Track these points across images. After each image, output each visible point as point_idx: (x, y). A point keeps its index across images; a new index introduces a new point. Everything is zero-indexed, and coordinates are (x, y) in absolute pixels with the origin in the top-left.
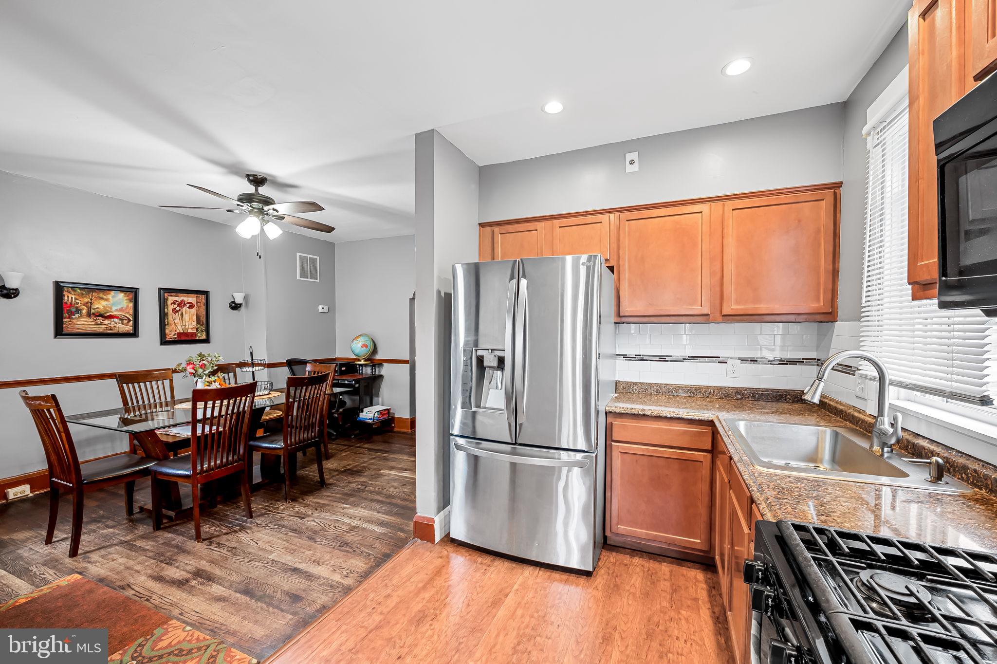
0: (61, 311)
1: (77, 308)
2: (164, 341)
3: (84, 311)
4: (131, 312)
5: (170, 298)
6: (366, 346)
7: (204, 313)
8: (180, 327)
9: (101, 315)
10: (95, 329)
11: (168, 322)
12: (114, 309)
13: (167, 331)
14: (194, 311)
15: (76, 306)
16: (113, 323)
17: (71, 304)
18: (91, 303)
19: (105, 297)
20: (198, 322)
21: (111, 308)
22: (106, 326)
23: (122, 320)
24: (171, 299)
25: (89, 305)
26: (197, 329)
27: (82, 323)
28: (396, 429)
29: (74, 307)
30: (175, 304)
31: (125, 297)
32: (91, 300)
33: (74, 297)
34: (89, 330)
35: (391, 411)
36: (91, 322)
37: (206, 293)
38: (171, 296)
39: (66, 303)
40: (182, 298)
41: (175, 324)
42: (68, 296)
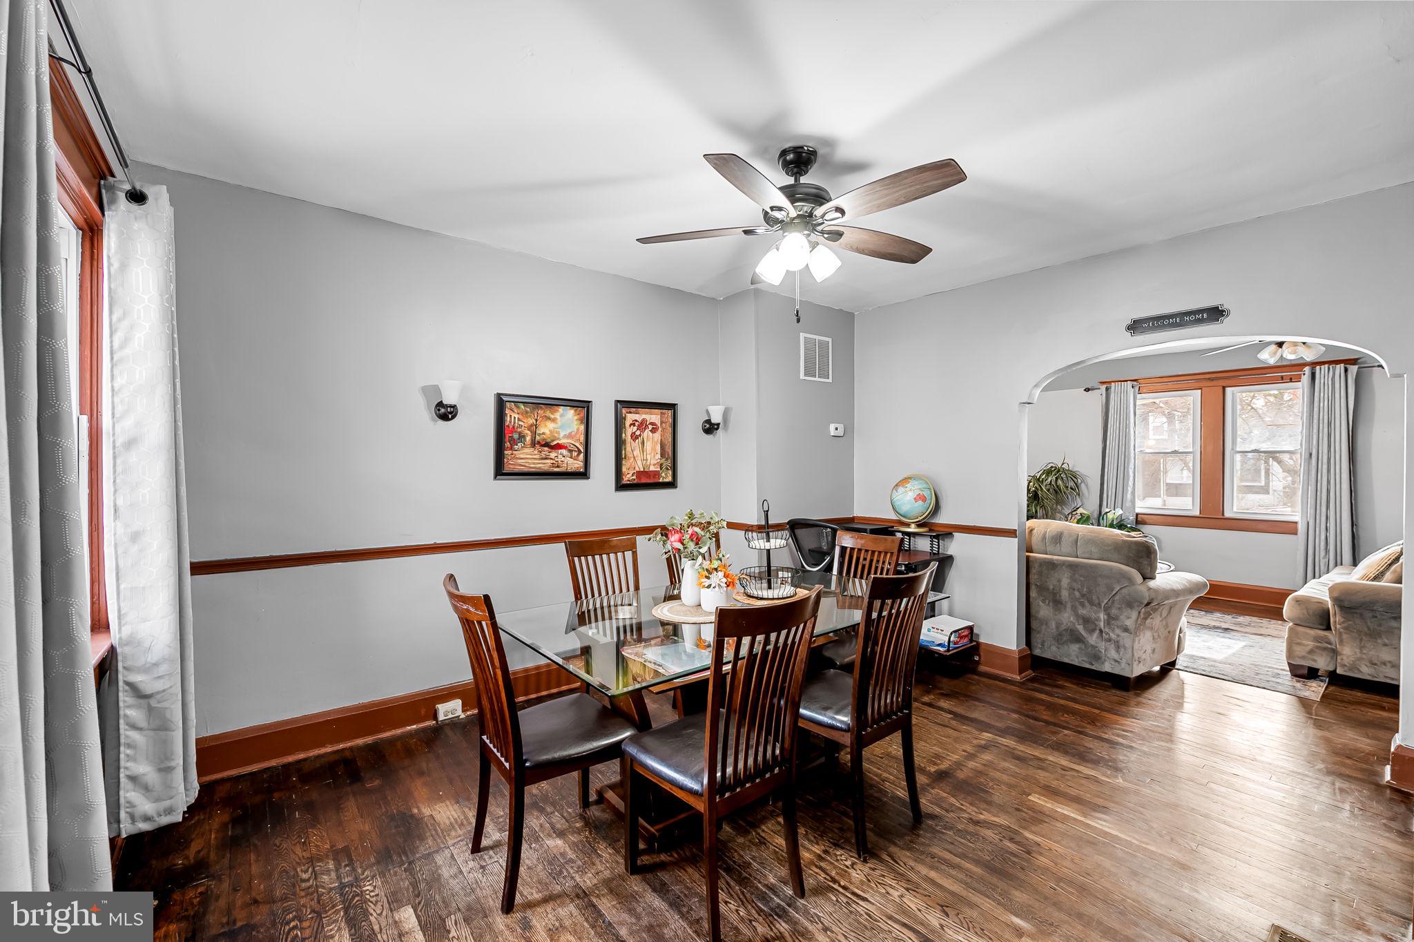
0: (503, 438)
1: (520, 433)
2: (621, 486)
3: (528, 439)
4: (582, 438)
5: (629, 416)
6: (923, 499)
7: (670, 440)
8: (639, 463)
9: (547, 445)
10: (540, 465)
11: (625, 454)
12: (562, 434)
13: (624, 469)
14: (657, 436)
15: (519, 430)
16: (560, 456)
17: (514, 427)
18: (536, 425)
19: (552, 416)
20: (662, 455)
21: (558, 433)
22: (552, 461)
23: (571, 451)
24: (630, 418)
25: (533, 428)
26: (661, 465)
27: (524, 457)
28: (982, 668)
29: (516, 432)
30: (634, 425)
31: (575, 415)
32: (536, 420)
33: (517, 416)
34: (533, 468)
35: (975, 631)
36: (535, 455)
37: (672, 407)
38: (630, 413)
39: (508, 426)
40: (644, 416)
41: (634, 458)
42: (511, 416)
